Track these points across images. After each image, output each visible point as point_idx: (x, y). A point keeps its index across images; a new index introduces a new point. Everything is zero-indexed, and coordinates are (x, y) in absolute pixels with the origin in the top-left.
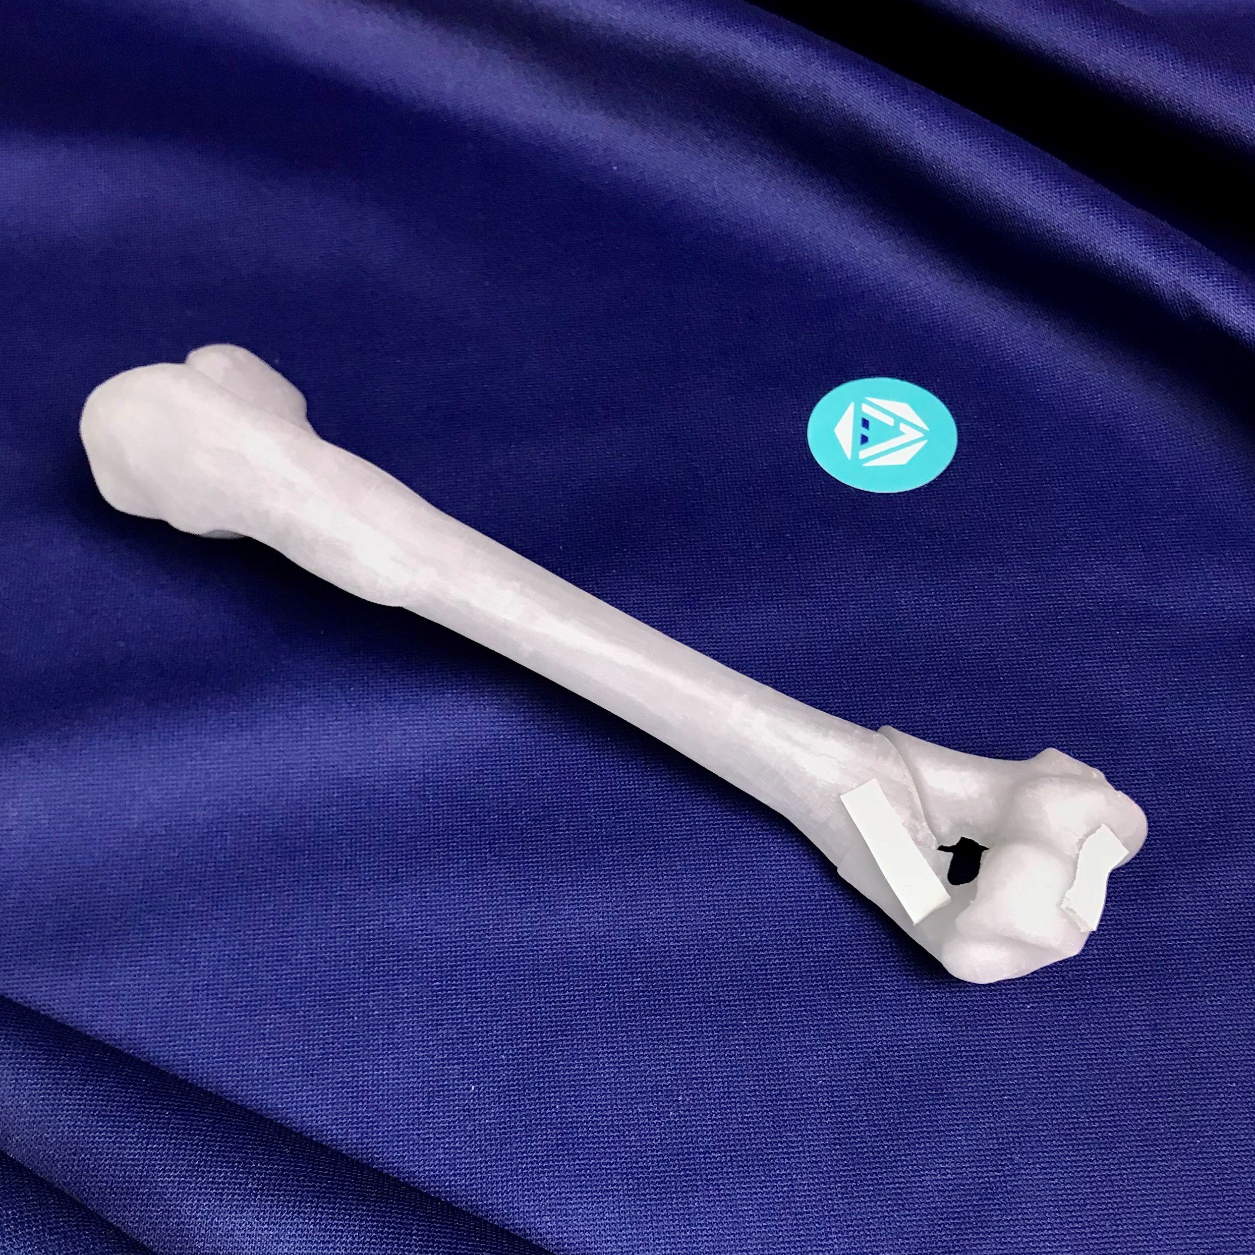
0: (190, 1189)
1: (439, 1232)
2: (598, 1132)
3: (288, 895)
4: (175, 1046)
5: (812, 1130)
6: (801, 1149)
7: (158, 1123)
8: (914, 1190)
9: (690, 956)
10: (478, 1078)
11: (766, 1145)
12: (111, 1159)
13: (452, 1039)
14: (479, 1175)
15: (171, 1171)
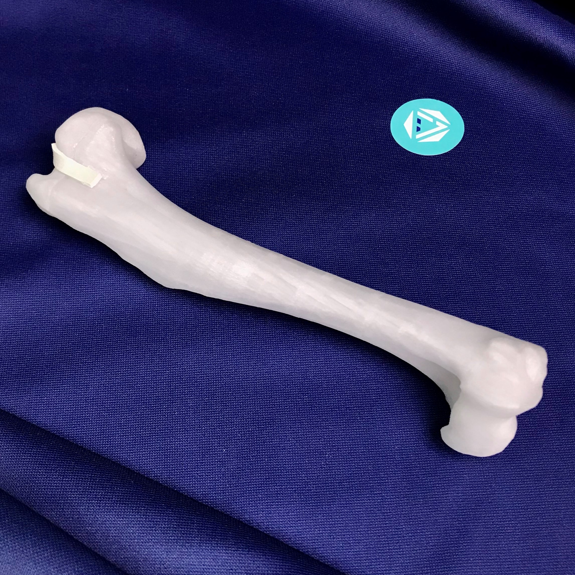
0: (84, 501)
1: (208, 522)
2: (286, 473)
3: (133, 354)
4: (77, 430)
5: (392, 472)
6: (387, 481)
7: (68, 468)
8: (442, 501)
9: (331, 385)
10: (227, 446)
11: (369, 479)
12: (45, 486)
13: (214, 426)
14: (227, 494)
15: (75, 492)
